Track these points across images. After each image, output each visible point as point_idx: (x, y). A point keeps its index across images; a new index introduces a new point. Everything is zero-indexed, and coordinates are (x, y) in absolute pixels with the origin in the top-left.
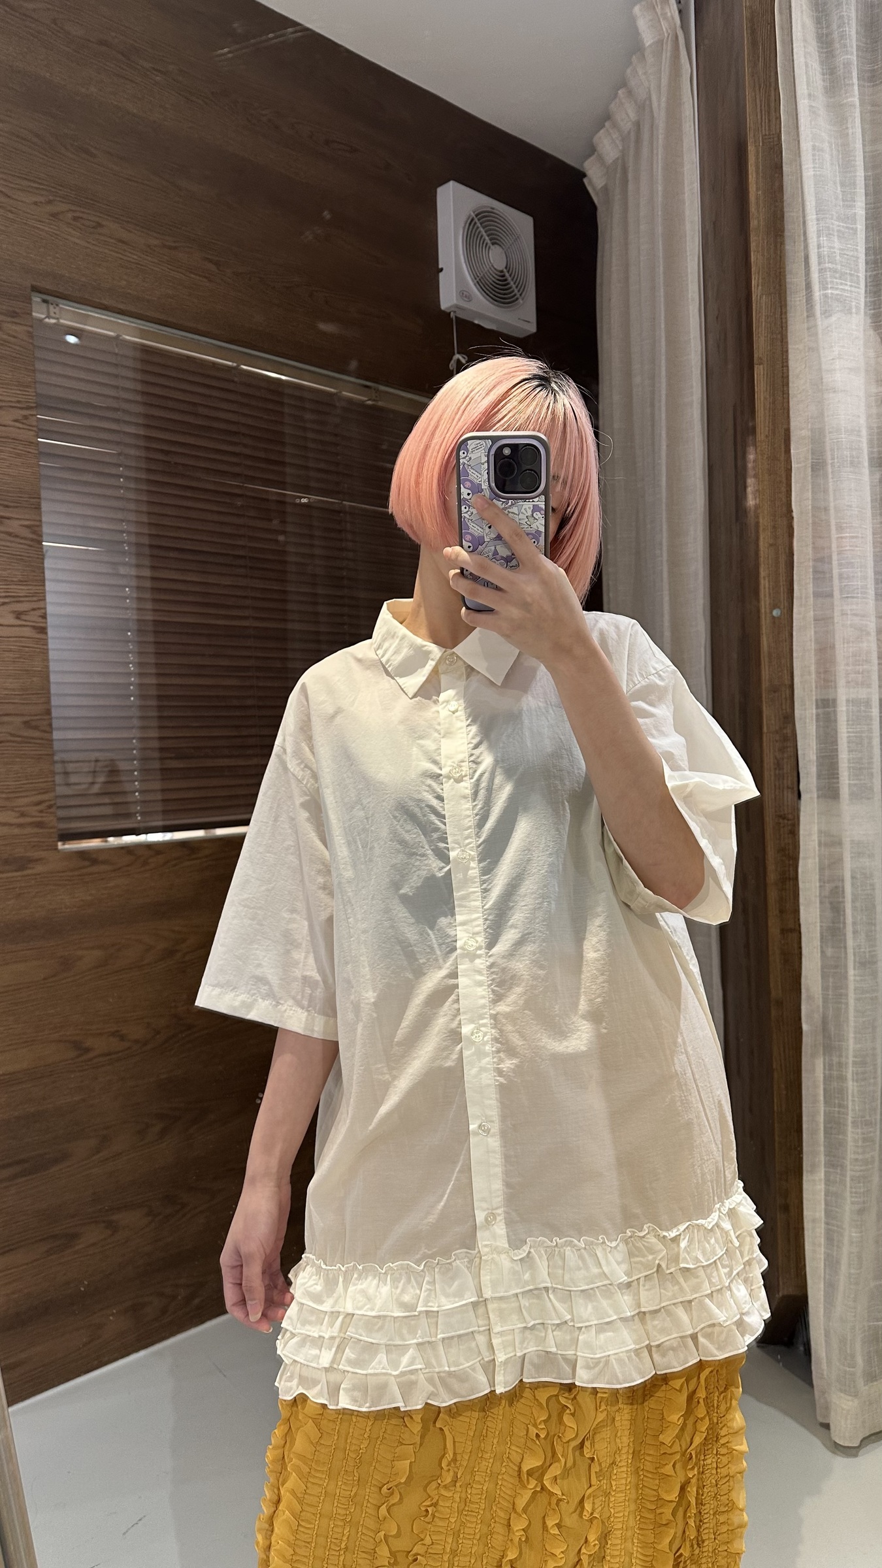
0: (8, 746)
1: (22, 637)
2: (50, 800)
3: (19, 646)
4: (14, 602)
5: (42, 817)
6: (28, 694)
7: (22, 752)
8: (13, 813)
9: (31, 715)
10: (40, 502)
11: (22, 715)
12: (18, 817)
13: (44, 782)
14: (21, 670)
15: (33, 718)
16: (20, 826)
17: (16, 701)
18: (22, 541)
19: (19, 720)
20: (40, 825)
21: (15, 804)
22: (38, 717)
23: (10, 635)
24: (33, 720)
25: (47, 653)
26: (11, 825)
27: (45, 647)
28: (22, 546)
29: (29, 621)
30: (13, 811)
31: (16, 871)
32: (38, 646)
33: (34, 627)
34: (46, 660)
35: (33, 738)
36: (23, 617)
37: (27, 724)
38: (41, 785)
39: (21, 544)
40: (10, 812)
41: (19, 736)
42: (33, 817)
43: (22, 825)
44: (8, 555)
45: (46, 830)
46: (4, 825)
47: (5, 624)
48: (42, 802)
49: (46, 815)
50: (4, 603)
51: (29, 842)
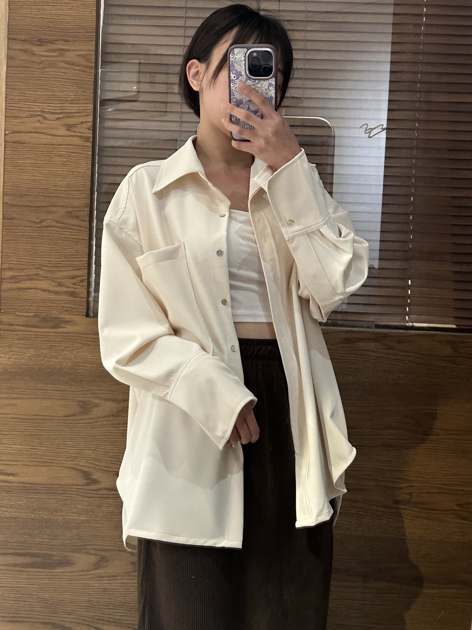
0: (53, 230)
2: (82, 276)
3: (68, 152)
4: (65, 117)
5: (75, 288)
6: (72, 191)
7: (63, 236)
8: (52, 283)
9: (73, 207)
11: (67, 207)
12: (56, 286)
14: (67, 171)
15: (75, 209)
16: (57, 293)
17: (62, 195)
19: (63, 210)
20: (73, 294)
21: (56, 276)
22: (78, 209)
23: (59, 143)
24: (73, 211)
26: (49, 291)
30: (52, 281)
31: (51, 328)
33: (81, 137)
35: (73, 225)
37: (70, 214)
38: (77, 263)
39: (76, 70)
40: (50, 282)
41: (63, 223)
42: (68, 287)
43: (59, 292)
44: (64, 80)
45: (78, 299)
46: (44, 290)
47: (58, 134)
48: (76, 276)
49: (78, 287)
50: (58, 119)
51: (63, 307)
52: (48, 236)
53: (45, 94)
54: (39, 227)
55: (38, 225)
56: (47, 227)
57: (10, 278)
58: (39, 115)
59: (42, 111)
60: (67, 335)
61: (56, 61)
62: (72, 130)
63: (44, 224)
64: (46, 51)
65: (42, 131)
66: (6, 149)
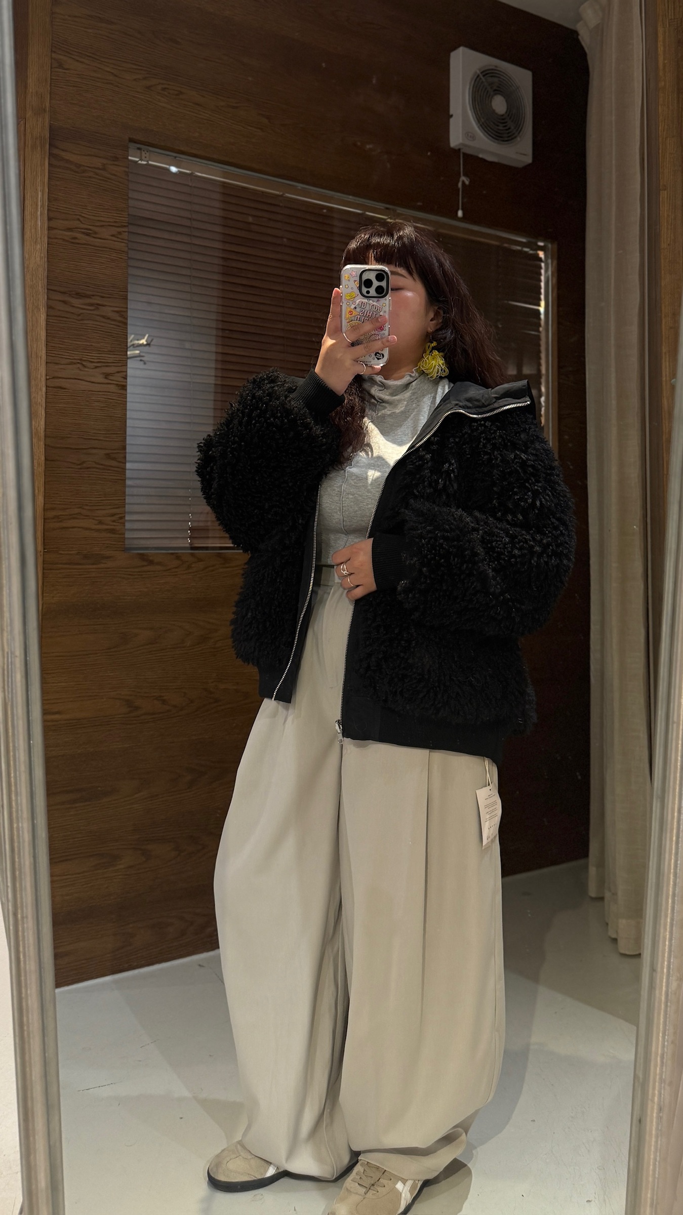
0: (92, 471)
1: (109, 392)
2: (121, 514)
3: (106, 398)
4: (104, 366)
5: (114, 525)
6: (110, 434)
7: (103, 476)
8: (93, 521)
9: (111, 450)
10: (127, 295)
11: (105, 449)
12: (97, 524)
13: (119, 500)
14: (106, 416)
16: (97, 530)
17: (102, 438)
18: (112, 323)
19: (103, 452)
20: (112, 531)
21: (96, 515)
22: (115, 451)
23: (98, 390)
24: (112, 453)
25: (126, 404)
26: (90, 529)
27: (125, 400)
28: (112, 326)
29: (114, 381)
30: (93, 519)
31: (93, 564)
32: (120, 399)
33: (117, 385)
34: (126, 409)
35: (112, 467)
36: (111, 378)
37: (108, 456)
39: (112, 324)
40: (91, 520)
41: (102, 465)
42: (107, 525)
43: (99, 530)
44: (101, 332)
45: (117, 536)
46: (87, 529)
47: (96, 382)
48: (115, 514)
49: (117, 524)
50: (96, 367)
51: (104, 544)
52: (89, 477)
53: (84, 343)
54: (81, 469)
55: (79, 467)
56: (88, 468)
57: (53, 518)
58: (78, 363)
59: (81, 360)
60: (108, 570)
61: (93, 314)
62: (110, 378)
63: (85, 465)
64: (83, 304)
65: (81, 378)
66: (47, 393)
